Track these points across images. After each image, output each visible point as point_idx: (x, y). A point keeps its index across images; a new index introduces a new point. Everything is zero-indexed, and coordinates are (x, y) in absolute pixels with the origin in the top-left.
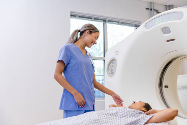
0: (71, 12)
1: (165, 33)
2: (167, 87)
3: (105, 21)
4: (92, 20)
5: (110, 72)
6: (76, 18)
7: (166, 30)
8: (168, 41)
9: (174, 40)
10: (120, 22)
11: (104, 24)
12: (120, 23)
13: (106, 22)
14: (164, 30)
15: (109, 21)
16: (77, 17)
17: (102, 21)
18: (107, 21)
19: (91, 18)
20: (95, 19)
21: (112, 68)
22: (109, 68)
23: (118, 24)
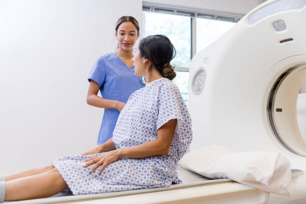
0: (143, 2)
1: (278, 30)
2: (279, 110)
3: (192, 15)
4: (173, 14)
5: (196, 88)
6: (150, 11)
7: (279, 25)
8: (281, 42)
9: (291, 39)
10: (216, 15)
11: (192, 19)
12: (216, 17)
13: (194, 16)
14: (276, 24)
15: (199, 15)
16: (152, 10)
17: (189, 15)
18: (196, 15)
19: (172, 11)
20: (178, 12)
21: (199, 83)
22: (195, 82)
23: (213, 19)
